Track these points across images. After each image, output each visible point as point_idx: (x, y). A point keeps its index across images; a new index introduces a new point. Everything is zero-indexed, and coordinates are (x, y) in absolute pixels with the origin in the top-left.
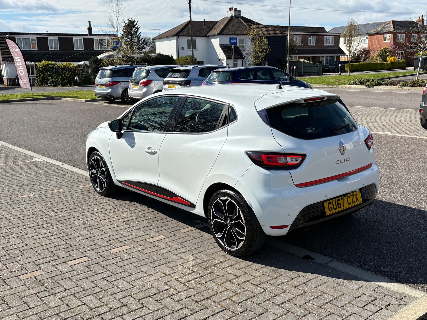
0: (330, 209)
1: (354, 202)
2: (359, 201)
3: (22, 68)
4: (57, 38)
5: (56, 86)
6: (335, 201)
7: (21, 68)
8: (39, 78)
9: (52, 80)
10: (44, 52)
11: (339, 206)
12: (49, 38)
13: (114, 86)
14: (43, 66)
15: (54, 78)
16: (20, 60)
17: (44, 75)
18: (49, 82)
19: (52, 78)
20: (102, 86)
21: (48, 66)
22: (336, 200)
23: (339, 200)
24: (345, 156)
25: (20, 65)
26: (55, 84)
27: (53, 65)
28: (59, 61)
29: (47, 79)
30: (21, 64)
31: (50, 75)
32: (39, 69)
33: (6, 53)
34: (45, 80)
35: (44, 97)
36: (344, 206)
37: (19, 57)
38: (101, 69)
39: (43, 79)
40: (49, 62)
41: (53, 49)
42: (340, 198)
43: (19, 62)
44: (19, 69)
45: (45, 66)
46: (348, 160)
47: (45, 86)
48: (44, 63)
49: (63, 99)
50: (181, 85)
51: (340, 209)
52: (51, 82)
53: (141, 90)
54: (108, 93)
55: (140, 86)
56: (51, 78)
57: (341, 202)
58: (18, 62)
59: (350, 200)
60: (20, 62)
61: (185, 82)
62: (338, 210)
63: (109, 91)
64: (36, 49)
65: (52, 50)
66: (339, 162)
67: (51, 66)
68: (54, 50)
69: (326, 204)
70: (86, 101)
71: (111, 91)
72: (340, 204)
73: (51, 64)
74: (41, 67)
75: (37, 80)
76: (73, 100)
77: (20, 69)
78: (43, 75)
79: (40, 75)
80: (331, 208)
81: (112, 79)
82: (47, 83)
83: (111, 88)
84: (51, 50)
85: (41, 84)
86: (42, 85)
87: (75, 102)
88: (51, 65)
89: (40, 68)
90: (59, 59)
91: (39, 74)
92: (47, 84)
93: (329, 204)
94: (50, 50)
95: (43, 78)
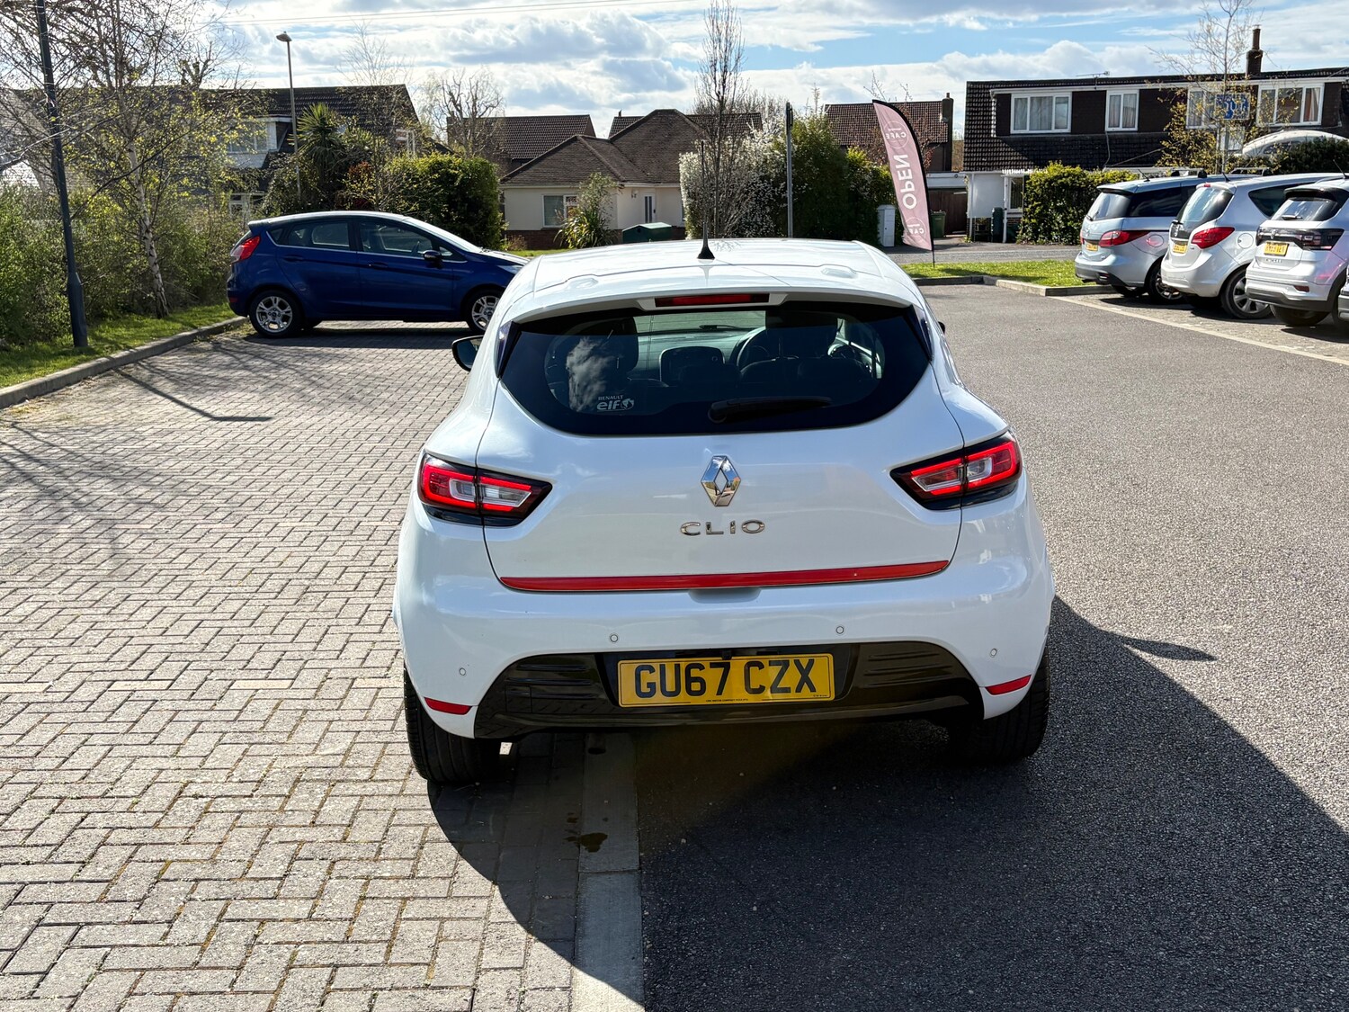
0: (645, 689)
1: (787, 690)
2: (813, 689)
3: (913, 189)
4: (1137, 92)
5: (1073, 245)
6: (677, 667)
7: (910, 186)
8: (1030, 219)
9: (1066, 225)
10: (1088, 136)
11: (696, 686)
12: (1111, 91)
13: (1126, 247)
14: (1046, 181)
15: (1071, 219)
16: (907, 165)
17: (1046, 208)
18: (1056, 231)
19: (1065, 220)
20: (1093, 244)
21: (1059, 181)
22: (684, 663)
24: (738, 512)
25: (908, 180)
26: (1072, 238)
27: (1074, 176)
28: (1124, 163)
29: (1052, 219)
30: (910, 177)
31: (1059, 210)
32: (1032, 192)
33: (977, 143)
34: (1045, 224)
35: (953, 274)
36: (720, 692)
37: (906, 156)
38: (1103, 189)
39: (1040, 223)
40: (1068, 169)
41: (1118, 126)
42: (705, 661)
43: (906, 169)
44: (903, 191)
45: (1050, 181)
46: (755, 526)
47: (1044, 244)
48: (1053, 170)
49: (1000, 282)
50: (1301, 244)
52: (1061, 230)
53: (1194, 258)
54: (1104, 268)
55: (1191, 245)
56: (1062, 219)
58: (901, 170)
60: (909, 171)
61: (1316, 233)
62: (683, 699)
63: (1110, 260)
64: (1066, 128)
65: (1116, 129)
66: (703, 529)
67: (1068, 179)
68: (1120, 129)
70: (1049, 292)
71: (1115, 262)
73: (1069, 175)
74: (1040, 185)
75: (1024, 224)
76: (1021, 289)
77: (907, 189)
78: (1042, 211)
79: (1034, 208)
81: (1122, 222)
82: (1050, 233)
83: (1116, 253)
84: (1111, 129)
85: (1032, 237)
86: (1034, 239)
87: (1023, 294)
88: (1067, 177)
89: (1035, 187)
90: (1124, 159)
91: (1030, 206)
92: (1050, 238)
93: (644, 673)
94: (1107, 129)
95: (1041, 217)
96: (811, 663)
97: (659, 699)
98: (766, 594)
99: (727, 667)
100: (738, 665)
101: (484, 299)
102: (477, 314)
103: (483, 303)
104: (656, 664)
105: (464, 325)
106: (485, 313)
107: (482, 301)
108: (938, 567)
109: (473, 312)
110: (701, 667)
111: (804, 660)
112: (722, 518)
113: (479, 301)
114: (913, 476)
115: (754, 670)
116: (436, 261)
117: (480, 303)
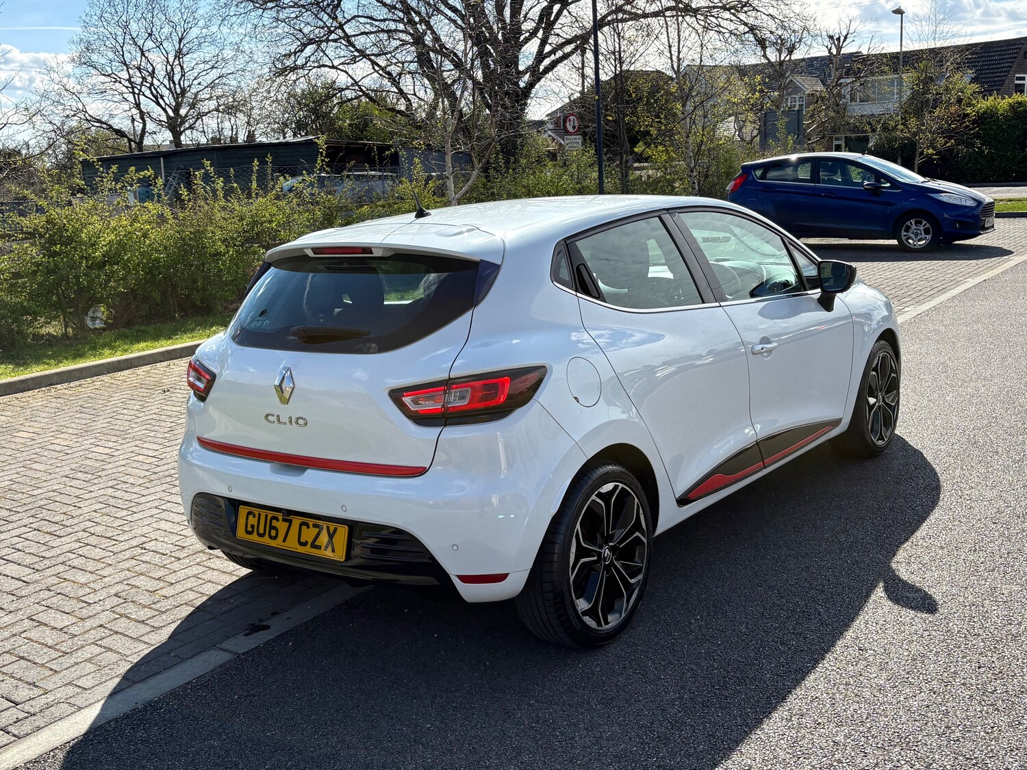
0: (249, 529)
1: (319, 547)
11: (273, 533)
23: (277, 519)
46: (300, 421)
51: (273, 543)
57: (281, 526)
59: (308, 534)
69: (243, 511)
72: (275, 528)
80: (253, 526)
93: (251, 517)
96: (335, 530)
97: (254, 538)
98: (310, 473)
99: (290, 522)
100: (297, 521)
101: (913, 221)
102: (906, 234)
103: (912, 225)
104: (256, 511)
105: (895, 242)
106: (913, 233)
107: (911, 223)
108: (419, 472)
109: (903, 232)
110: (278, 520)
111: (332, 526)
112: (285, 412)
113: (908, 223)
114: (404, 396)
115: (304, 528)
116: (875, 191)
117: (909, 224)
